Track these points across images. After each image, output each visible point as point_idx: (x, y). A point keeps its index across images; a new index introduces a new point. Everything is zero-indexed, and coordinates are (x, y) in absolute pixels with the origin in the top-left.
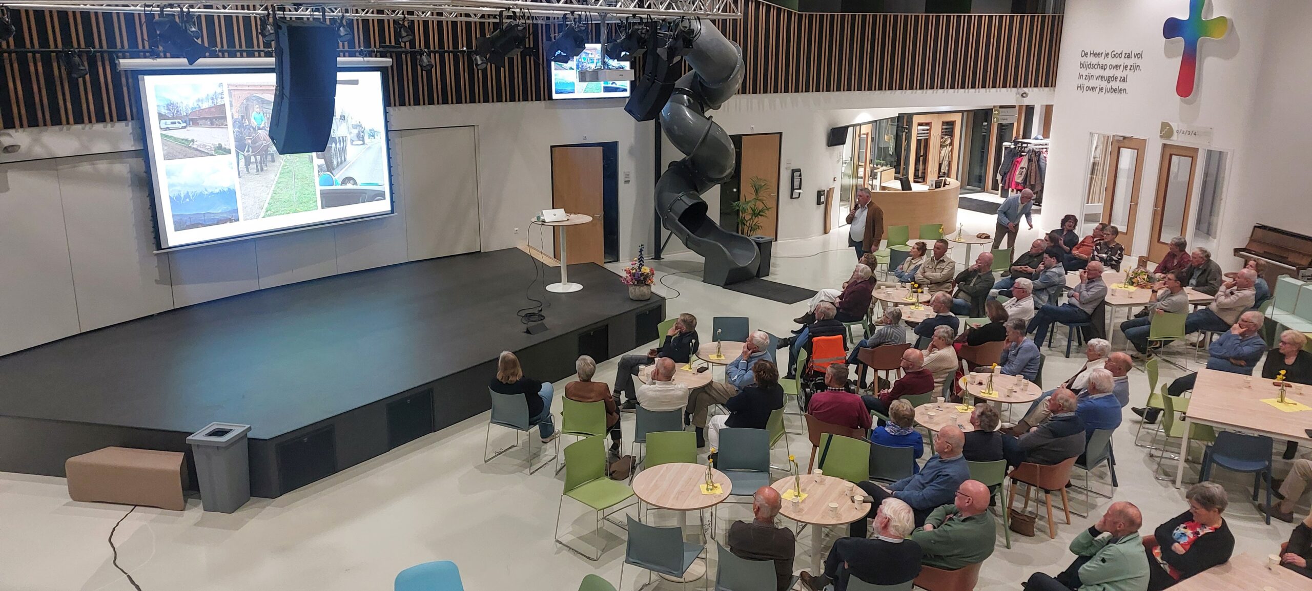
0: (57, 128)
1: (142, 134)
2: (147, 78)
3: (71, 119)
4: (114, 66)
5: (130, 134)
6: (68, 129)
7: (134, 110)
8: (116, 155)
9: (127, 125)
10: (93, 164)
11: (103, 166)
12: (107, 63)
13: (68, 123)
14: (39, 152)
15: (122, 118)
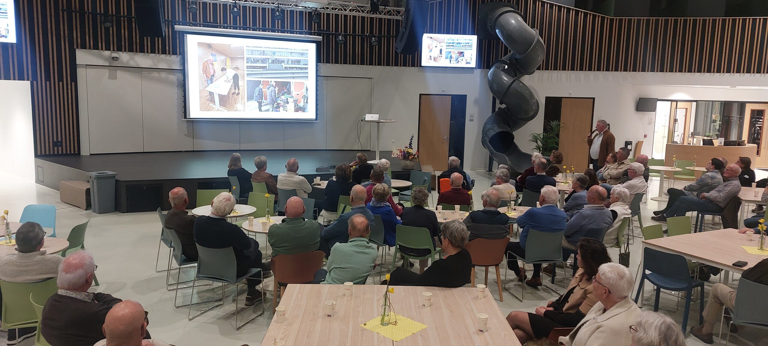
0: (142, 54)
1: (183, 62)
2: (188, 35)
3: (149, 51)
4: (173, 28)
5: (178, 61)
6: (147, 55)
7: (181, 50)
8: (171, 70)
9: (177, 57)
10: (159, 74)
11: (164, 75)
12: (170, 27)
13: (148, 52)
14: (132, 64)
15: (174, 53)
